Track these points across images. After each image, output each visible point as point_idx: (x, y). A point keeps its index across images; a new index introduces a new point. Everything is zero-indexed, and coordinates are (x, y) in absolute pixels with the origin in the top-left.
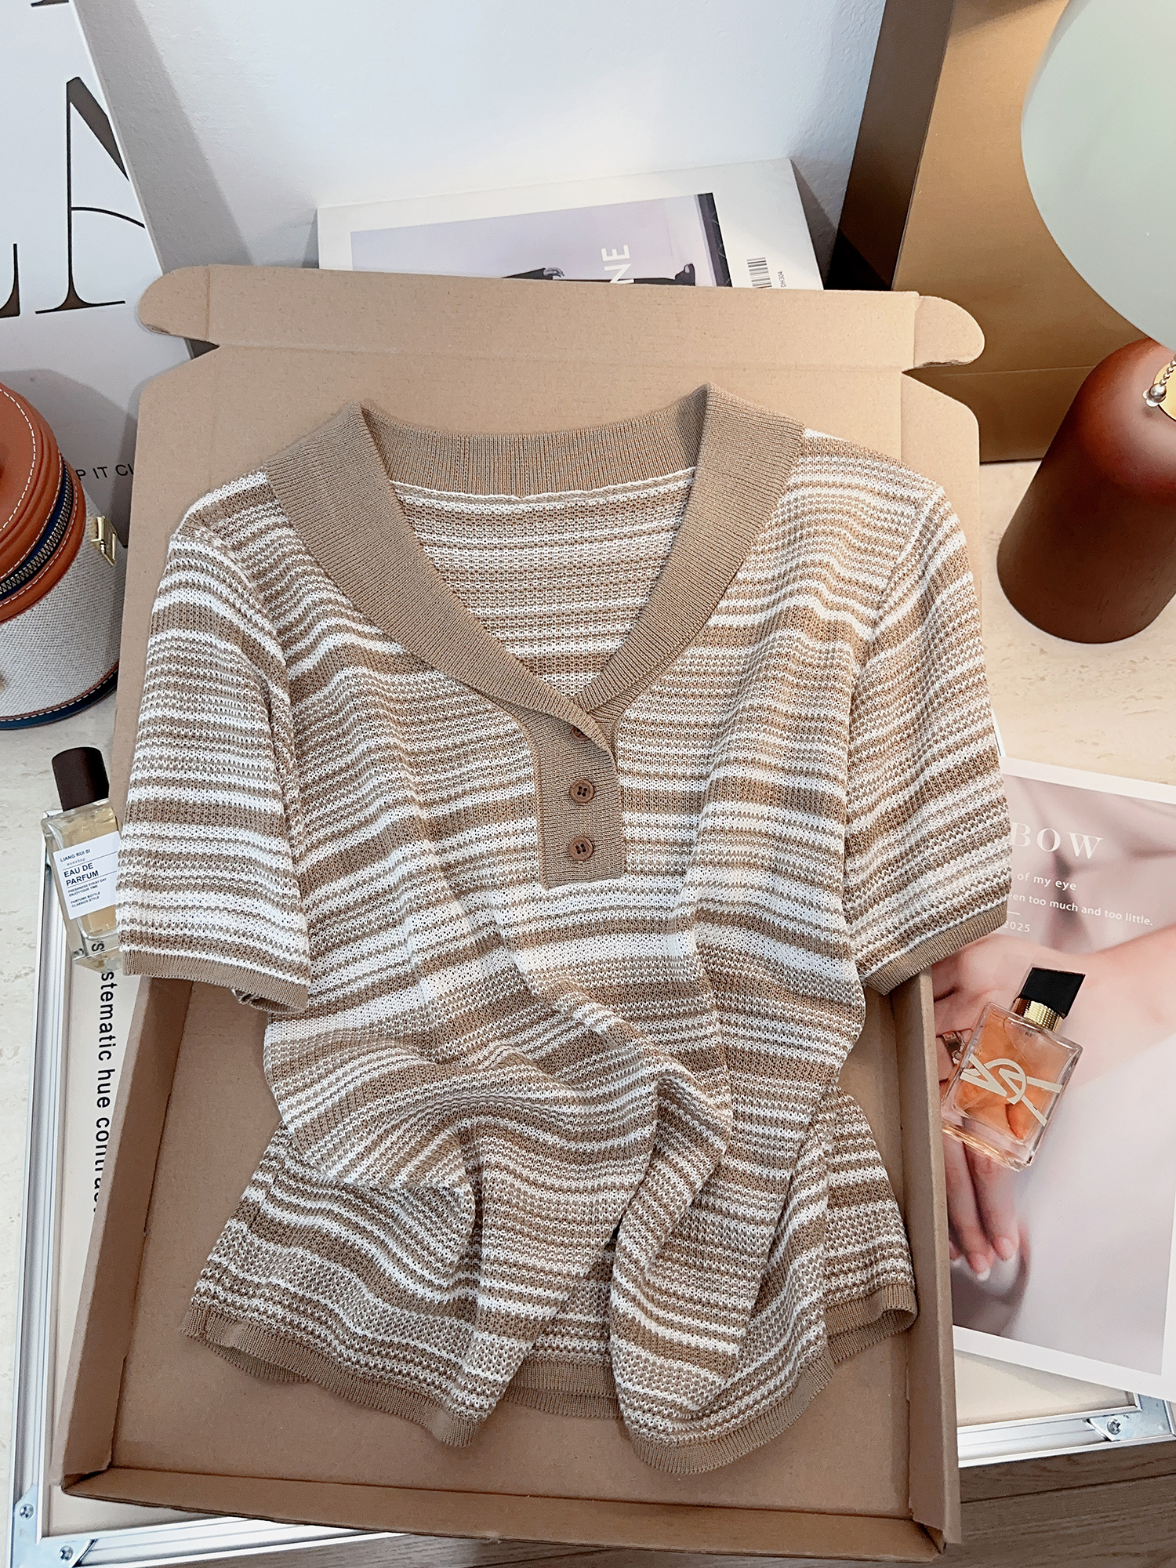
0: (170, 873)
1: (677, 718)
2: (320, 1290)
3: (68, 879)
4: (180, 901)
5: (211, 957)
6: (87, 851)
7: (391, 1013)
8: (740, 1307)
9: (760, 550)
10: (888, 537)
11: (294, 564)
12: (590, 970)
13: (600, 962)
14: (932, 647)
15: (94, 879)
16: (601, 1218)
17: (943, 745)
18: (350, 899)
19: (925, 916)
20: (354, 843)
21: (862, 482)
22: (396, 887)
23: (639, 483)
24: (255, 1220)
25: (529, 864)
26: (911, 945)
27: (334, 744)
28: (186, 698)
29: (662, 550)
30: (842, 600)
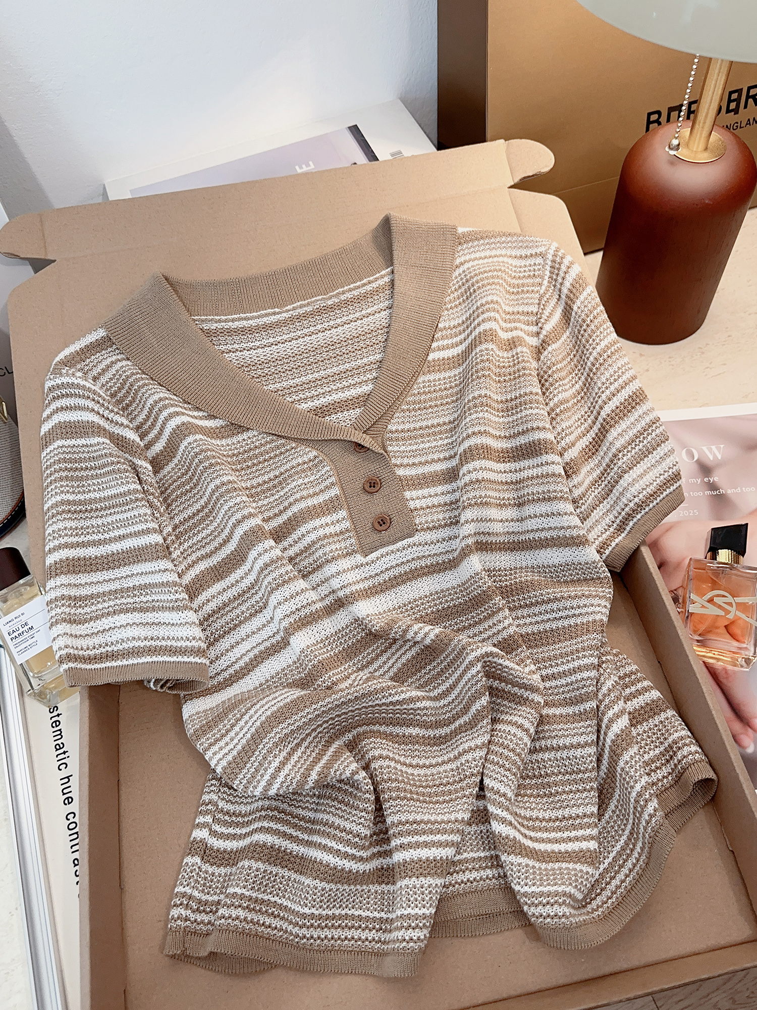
0: (87, 609)
1: (424, 424)
3: (11, 637)
4: (99, 627)
5: (130, 662)
6: (23, 614)
7: (273, 672)
8: (588, 813)
9: (449, 307)
10: (530, 281)
12: (409, 608)
13: (415, 600)
14: (580, 337)
15: (31, 632)
17: (608, 392)
18: (225, 597)
19: (632, 505)
20: (220, 559)
21: (503, 252)
22: (256, 581)
24: (205, 853)
25: (348, 542)
27: (189, 494)
29: (384, 323)
30: (513, 325)
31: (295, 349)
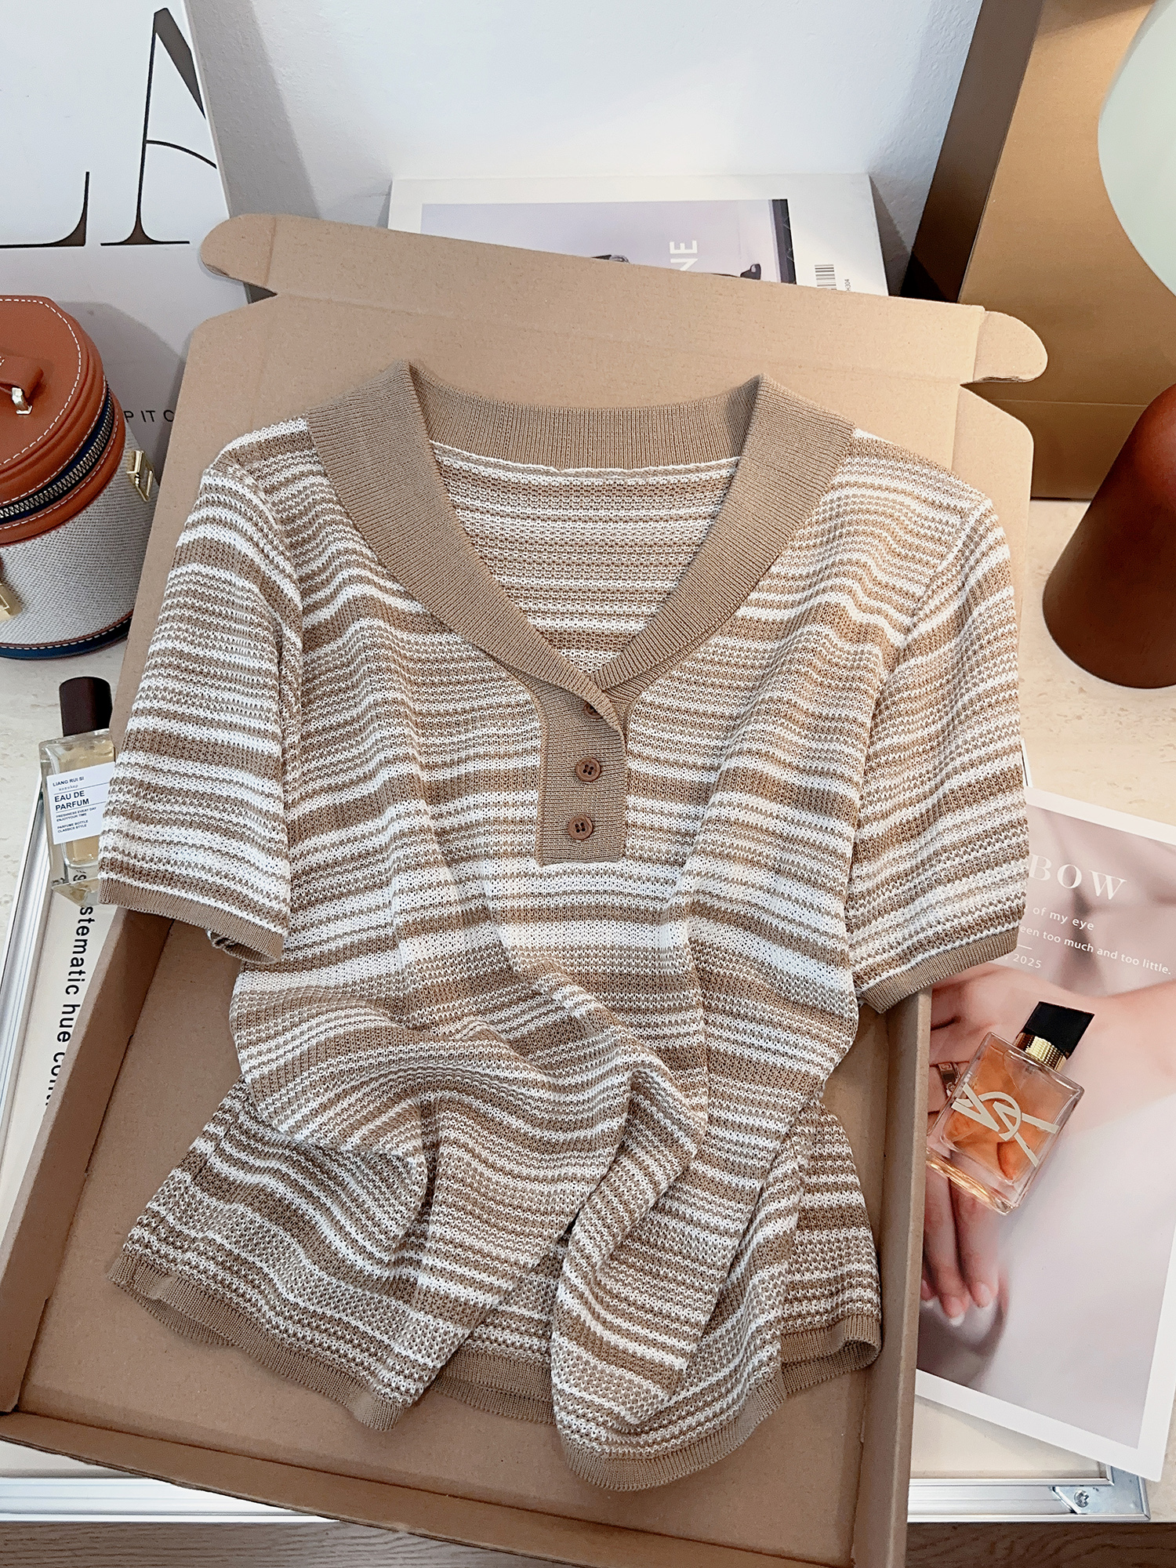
0: (160, 807)
1: (693, 706)
2: (257, 1252)
3: (57, 803)
4: (166, 835)
5: (190, 896)
6: (81, 779)
7: (366, 976)
8: (693, 1320)
9: (797, 545)
10: (931, 545)
11: (323, 512)
12: (576, 955)
13: (588, 948)
14: (965, 659)
15: (84, 807)
16: (557, 1208)
17: (966, 758)
18: (339, 853)
19: (930, 932)
20: (351, 798)
21: (909, 488)
22: (387, 846)
23: (681, 467)
24: (200, 1172)
25: (526, 838)
26: (913, 963)
27: (342, 696)
28: (198, 633)
29: (697, 537)
30: (876, 604)
31: (558, 534)
